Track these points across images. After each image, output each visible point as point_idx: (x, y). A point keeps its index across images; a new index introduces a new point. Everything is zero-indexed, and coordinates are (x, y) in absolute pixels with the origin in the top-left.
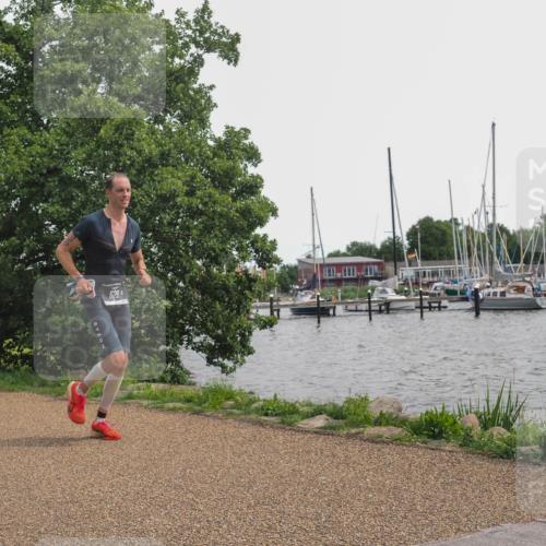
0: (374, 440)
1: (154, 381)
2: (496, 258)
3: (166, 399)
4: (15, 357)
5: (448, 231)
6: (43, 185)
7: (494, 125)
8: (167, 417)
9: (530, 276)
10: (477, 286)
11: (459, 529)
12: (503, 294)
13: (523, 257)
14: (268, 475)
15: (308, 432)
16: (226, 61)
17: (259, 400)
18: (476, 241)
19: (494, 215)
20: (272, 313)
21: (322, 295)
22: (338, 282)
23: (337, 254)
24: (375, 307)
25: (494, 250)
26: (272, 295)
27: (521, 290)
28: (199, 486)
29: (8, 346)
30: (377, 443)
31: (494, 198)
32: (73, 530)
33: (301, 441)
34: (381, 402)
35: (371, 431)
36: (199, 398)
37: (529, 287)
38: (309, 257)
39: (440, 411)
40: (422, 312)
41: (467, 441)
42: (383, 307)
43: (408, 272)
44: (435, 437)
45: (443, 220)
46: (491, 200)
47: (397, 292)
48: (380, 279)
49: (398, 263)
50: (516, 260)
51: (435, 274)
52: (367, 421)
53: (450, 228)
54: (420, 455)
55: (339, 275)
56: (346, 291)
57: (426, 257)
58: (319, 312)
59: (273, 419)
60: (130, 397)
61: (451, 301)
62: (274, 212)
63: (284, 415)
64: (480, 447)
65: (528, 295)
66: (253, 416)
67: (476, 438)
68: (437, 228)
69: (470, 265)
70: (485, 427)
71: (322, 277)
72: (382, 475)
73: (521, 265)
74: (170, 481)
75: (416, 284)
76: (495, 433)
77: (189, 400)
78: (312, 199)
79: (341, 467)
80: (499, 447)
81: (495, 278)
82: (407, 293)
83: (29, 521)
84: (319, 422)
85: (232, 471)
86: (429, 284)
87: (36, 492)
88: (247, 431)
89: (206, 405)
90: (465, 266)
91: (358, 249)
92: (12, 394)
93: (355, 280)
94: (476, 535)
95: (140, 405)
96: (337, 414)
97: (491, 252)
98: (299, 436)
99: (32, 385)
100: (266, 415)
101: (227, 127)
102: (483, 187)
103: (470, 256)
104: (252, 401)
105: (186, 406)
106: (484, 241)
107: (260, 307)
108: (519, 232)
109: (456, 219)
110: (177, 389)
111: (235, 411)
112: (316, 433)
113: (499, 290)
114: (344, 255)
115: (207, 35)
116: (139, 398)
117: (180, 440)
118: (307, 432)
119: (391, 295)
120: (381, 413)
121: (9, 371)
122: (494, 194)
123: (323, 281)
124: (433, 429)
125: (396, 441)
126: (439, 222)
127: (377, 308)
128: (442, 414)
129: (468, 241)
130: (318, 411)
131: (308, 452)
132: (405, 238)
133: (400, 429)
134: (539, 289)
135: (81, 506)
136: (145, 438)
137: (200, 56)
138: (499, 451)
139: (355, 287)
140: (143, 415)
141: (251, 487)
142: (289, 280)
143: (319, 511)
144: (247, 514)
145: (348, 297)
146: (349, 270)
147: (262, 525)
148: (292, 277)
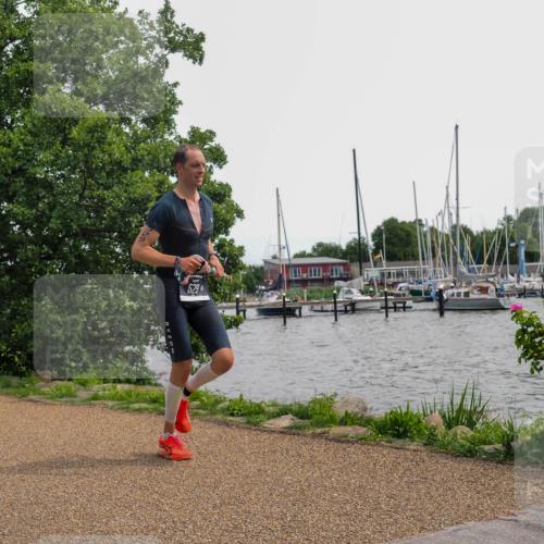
0: (339, 440)
1: (119, 381)
2: (459, 259)
3: (132, 400)
5: (412, 232)
6: (8, 186)
7: (457, 127)
8: (132, 418)
9: (493, 276)
10: (441, 286)
11: (423, 528)
12: (467, 294)
13: (486, 258)
14: (234, 475)
15: (274, 432)
16: (191, 60)
17: (224, 400)
18: (440, 242)
19: (458, 215)
20: (238, 313)
21: (288, 296)
22: (304, 283)
23: (302, 255)
24: (340, 307)
25: (458, 250)
26: (238, 296)
27: (484, 290)
28: (165, 487)
30: (342, 442)
31: (457, 199)
32: (37, 531)
33: (267, 441)
34: (346, 402)
35: (336, 430)
37: (492, 287)
38: (275, 257)
39: (404, 410)
40: (387, 312)
41: (431, 440)
42: (349, 308)
43: (373, 272)
44: (399, 436)
45: (407, 221)
46: (455, 202)
47: (363, 293)
48: (345, 280)
49: (363, 265)
50: (479, 261)
51: (399, 274)
52: (332, 421)
53: (415, 229)
54: (385, 454)
55: (305, 276)
56: (311, 292)
57: (391, 258)
58: (285, 312)
59: (239, 419)
60: (95, 398)
61: (415, 302)
62: (240, 214)
63: (250, 415)
64: (444, 446)
65: (491, 295)
66: (219, 417)
67: (440, 437)
68: (401, 229)
69: (435, 266)
70: (449, 426)
71: (288, 277)
72: (347, 474)
73: (484, 265)
74: (135, 482)
75: (381, 284)
76: (459, 432)
77: (154, 401)
78: (278, 201)
79: (307, 466)
80: (462, 446)
81: (458, 279)
82: (372, 294)
84: (285, 421)
86: (394, 285)
88: (213, 431)
90: (429, 267)
91: (324, 250)
93: (322, 281)
94: (440, 533)
95: (106, 406)
96: (302, 413)
97: (455, 253)
98: (265, 436)
100: (232, 415)
101: (193, 128)
102: (447, 188)
103: (434, 256)
104: (218, 402)
105: (151, 406)
106: (448, 242)
107: (225, 308)
108: (482, 233)
109: (420, 220)
110: (142, 389)
111: (201, 411)
112: (281, 432)
113: (463, 290)
114: (310, 256)
115: (172, 35)
116: (104, 398)
117: (146, 441)
118: (272, 432)
119: (357, 296)
120: (346, 413)
122: (457, 195)
123: (289, 282)
124: (397, 428)
125: (361, 440)
126: (403, 223)
127: (343, 308)
128: (406, 414)
129: (432, 242)
130: (284, 411)
131: (274, 452)
132: (370, 239)
133: (365, 429)
134: (502, 290)
135: (46, 507)
136: (110, 439)
138: (462, 450)
139: (321, 288)
140: (110, 418)
141: (217, 487)
142: (255, 281)
143: (285, 511)
144: (213, 514)
145: (313, 297)
146: (315, 271)
147: (227, 525)
148: (258, 278)
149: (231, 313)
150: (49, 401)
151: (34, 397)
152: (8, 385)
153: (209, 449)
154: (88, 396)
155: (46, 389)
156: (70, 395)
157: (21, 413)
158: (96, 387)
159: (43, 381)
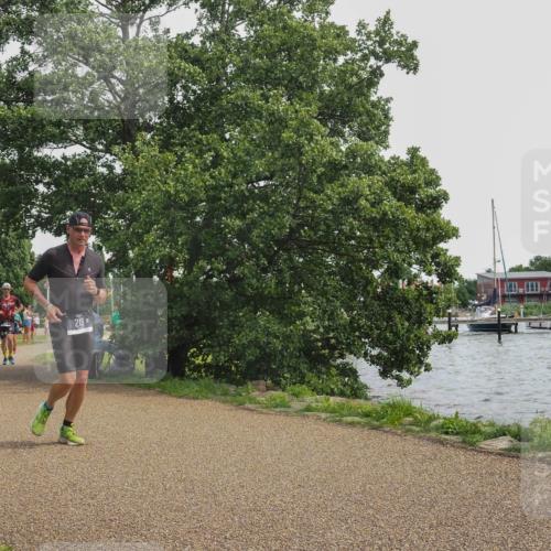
1: (332, 393)
3: (345, 412)
4: (199, 366)
8: (345, 431)
14: (450, 495)
15: (491, 453)
16: (405, 70)
17: (438, 417)
20: (450, 328)
21: (503, 311)
23: (519, 269)
26: (450, 311)
28: (380, 502)
29: (192, 355)
32: (256, 537)
33: (485, 463)
36: (377, 413)
38: (489, 271)
55: (521, 291)
58: (500, 328)
59: (453, 438)
60: (308, 409)
63: (465, 434)
66: (433, 434)
71: (502, 291)
74: (350, 495)
77: (367, 415)
78: (493, 207)
84: (503, 443)
87: (221, 498)
88: (428, 449)
89: (385, 420)
91: (542, 263)
92: (196, 402)
93: (540, 296)
95: (319, 418)
96: (518, 435)
98: (481, 457)
99: (214, 393)
100: (447, 433)
104: (432, 418)
105: (364, 420)
107: (437, 323)
110: (355, 403)
111: (414, 428)
112: (500, 455)
114: (527, 269)
115: (387, 45)
116: (317, 410)
117: (359, 455)
118: (489, 453)
121: (194, 379)
123: (504, 296)
130: (502, 432)
131: (492, 474)
136: (325, 451)
137: (379, 68)
139: (539, 304)
140: (322, 428)
141: (433, 506)
142: (467, 295)
143: (506, 537)
144: (430, 534)
145: (531, 314)
146: (532, 286)
147: (445, 547)
148: (471, 292)
149: (443, 328)
150: (264, 411)
151: (250, 406)
152: (225, 394)
153: (424, 467)
154: (301, 407)
155: (261, 399)
156: (284, 405)
158: (310, 399)
159: (259, 390)
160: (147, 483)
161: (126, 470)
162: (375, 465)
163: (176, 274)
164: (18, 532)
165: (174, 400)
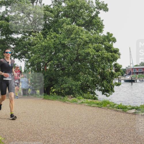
1: (89, 99)
3: (92, 104)
4: (53, 92)
8: (92, 108)
14: (120, 125)
20: (119, 82)
21: (133, 77)
22: (137, 73)
23: (137, 66)
26: (119, 77)
33: (128, 116)
36: (100, 103)
38: (129, 66)
55: (137, 71)
56: (139, 76)
58: (132, 81)
59: (120, 110)
60: (82, 103)
63: (123, 109)
66: (115, 109)
74: (94, 125)
77: (98, 104)
83: (59, 133)
84: (133, 111)
85: (110, 123)
87: (60, 126)
88: (114, 113)
89: (102, 105)
91: (143, 64)
92: (53, 101)
93: (142, 73)
95: (85, 105)
96: (137, 109)
98: (128, 114)
99: (58, 99)
100: (118, 108)
104: (115, 105)
105: (97, 105)
107: (116, 80)
110: (94, 101)
111: (110, 107)
112: (132, 114)
114: (139, 66)
116: (84, 103)
117: (96, 114)
118: (130, 113)
121: (53, 95)
123: (133, 73)
130: (133, 108)
131: (131, 119)
135: (71, 130)
136: (87, 114)
137: (98, 11)
139: (142, 75)
140: (86, 107)
141: (115, 127)
142: (123, 72)
143: (134, 135)
144: (114, 135)
145: (140, 77)
146: (140, 70)
147: (119, 138)
148: (124, 72)
150: (71, 103)
151: (67, 102)
152: (61, 99)
153: (113, 117)
154: (81, 102)
155: (70, 100)
156: (76, 102)
157: (64, 106)
158: (83, 100)
159: (69, 98)
160: (41, 122)
161: (35, 119)
162: (100, 117)
163: (47, 68)
164: (7, 135)
165: (47, 100)
